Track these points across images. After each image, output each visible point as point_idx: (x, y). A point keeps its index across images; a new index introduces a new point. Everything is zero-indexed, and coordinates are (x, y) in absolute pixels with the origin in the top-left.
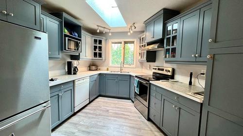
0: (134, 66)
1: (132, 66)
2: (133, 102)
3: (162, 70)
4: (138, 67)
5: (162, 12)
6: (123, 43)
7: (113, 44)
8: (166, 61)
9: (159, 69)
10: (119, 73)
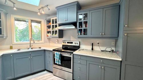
0: (42, 41)
1: (40, 42)
2: (52, 72)
3: (72, 43)
4: (47, 42)
5: (76, 3)
6: (30, 21)
7: (16, 22)
8: (78, 37)
9: (68, 43)
10: (30, 50)
